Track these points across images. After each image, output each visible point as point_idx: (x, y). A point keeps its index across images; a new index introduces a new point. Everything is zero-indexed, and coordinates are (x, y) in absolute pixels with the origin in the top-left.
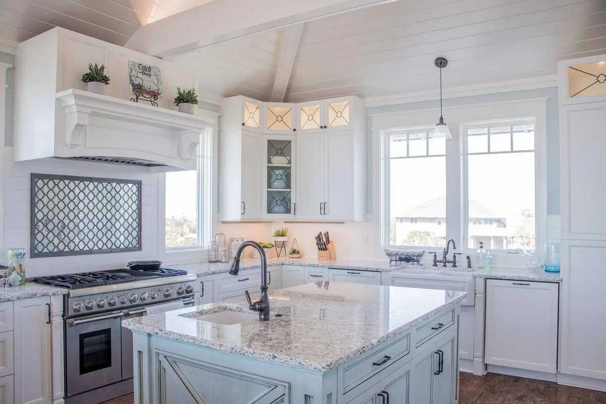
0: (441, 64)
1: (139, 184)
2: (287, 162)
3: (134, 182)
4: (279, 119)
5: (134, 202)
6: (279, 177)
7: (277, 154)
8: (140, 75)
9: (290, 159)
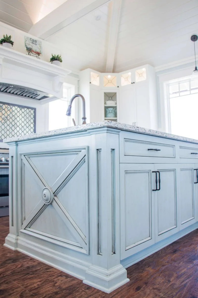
0: (194, 39)
1: (35, 109)
2: (115, 103)
3: (32, 109)
4: (110, 81)
5: (32, 119)
6: (111, 111)
7: (109, 100)
8: (31, 44)
9: (116, 102)
